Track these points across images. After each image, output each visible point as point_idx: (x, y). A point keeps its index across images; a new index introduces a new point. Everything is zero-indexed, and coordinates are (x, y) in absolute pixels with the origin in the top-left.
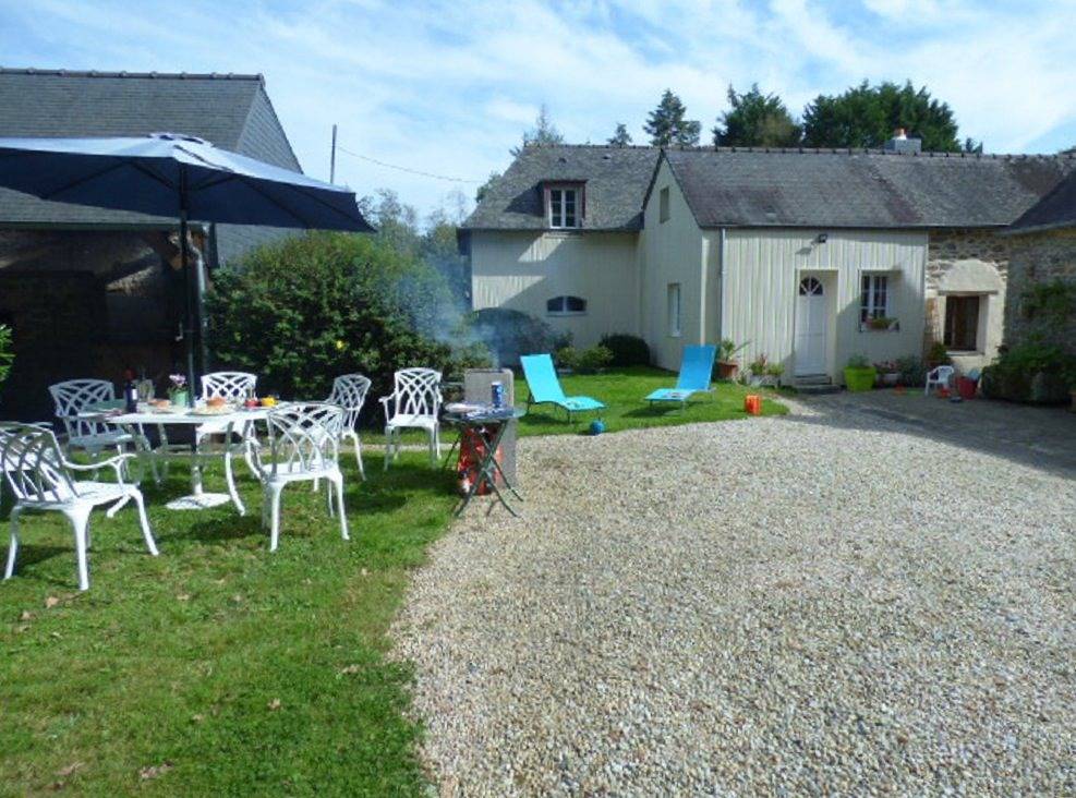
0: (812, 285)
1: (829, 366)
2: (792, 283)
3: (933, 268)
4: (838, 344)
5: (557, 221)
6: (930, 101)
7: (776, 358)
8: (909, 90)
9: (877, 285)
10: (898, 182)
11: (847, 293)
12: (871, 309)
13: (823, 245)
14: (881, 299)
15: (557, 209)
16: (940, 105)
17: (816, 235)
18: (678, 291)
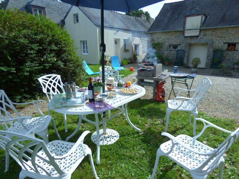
9: (125, 42)
11: (122, 44)
13: (118, 33)
14: (125, 45)
17: (117, 30)
18: (86, 42)
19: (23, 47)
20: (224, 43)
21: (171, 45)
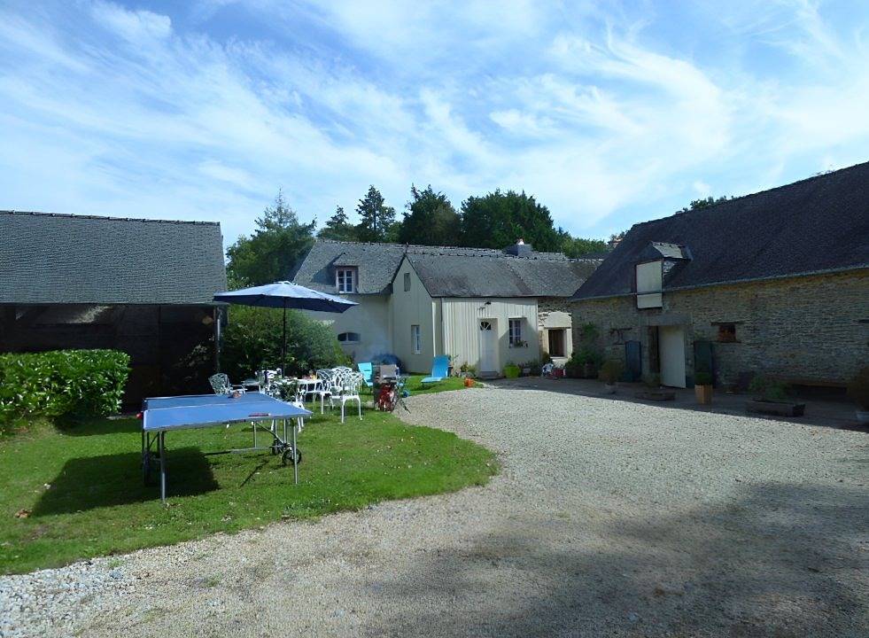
0: (486, 325)
1: (496, 366)
2: (476, 325)
3: (540, 316)
4: (500, 355)
5: (342, 288)
6: (537, 203)
7: (472, 363)
8: (524, 196)
9: (516, 324)
10: (521, 273)
11: (502, 329)
12: (514, 336)
13: (489, 306)
14: (518, 332)
15: (341, 281)
16: (541, 207)
17: (486, 300)
18: (418, 329)
19: (262, 346)
20: (713, 324)
21: (614, 330)
